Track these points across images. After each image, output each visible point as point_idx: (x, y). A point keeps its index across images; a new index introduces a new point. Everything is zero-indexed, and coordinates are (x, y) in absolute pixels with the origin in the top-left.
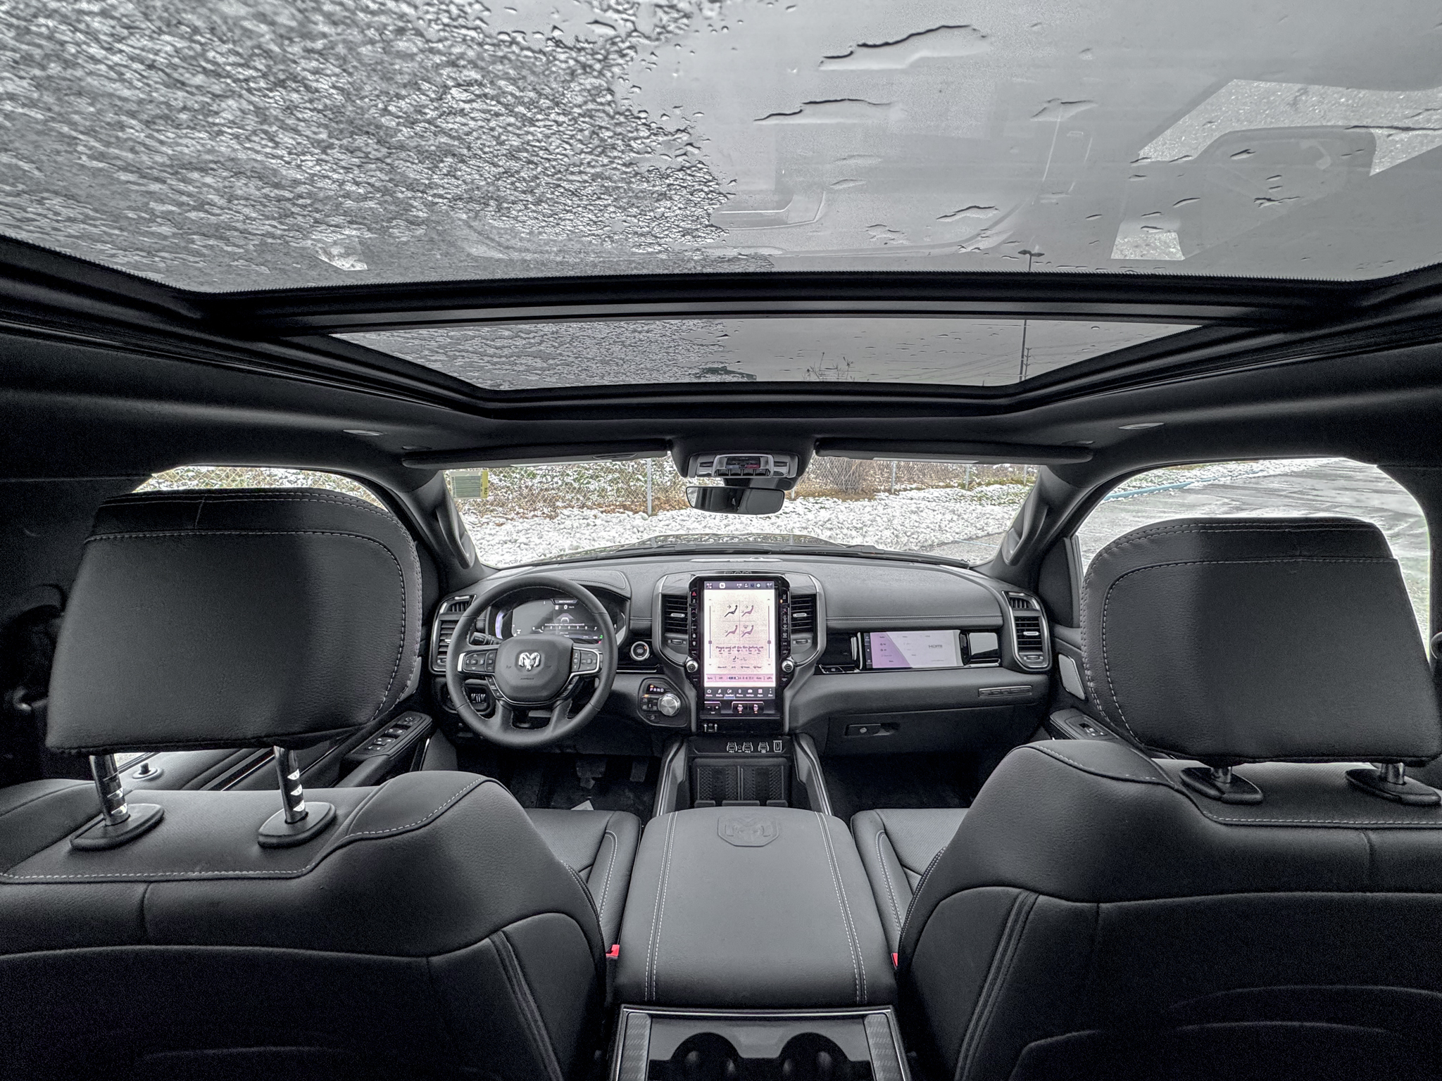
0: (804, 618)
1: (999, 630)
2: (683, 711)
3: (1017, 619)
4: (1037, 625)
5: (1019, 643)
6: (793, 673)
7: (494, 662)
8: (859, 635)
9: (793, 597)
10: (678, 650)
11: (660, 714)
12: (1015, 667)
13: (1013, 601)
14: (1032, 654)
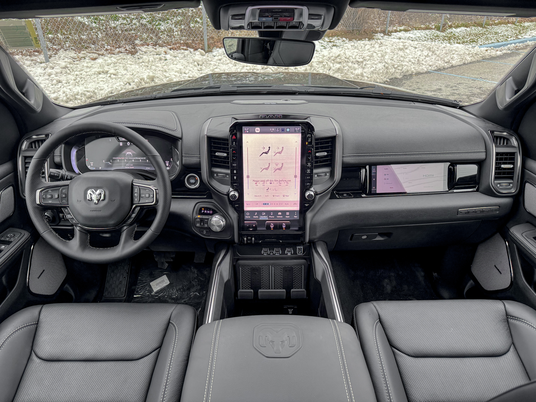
0: (325, 157)
1: (480, 163)
2: (228, 228)
3: (497, 154)
4: (513, 159)
5: (496, 173)
6: (314, 201)
7: (67, 196)
8: (367, 167)
9: (317, 139)
10: (222, 182)
11: (209, 230)
12: (490, 192)
13: (496, 139)
14: (504, 182)
